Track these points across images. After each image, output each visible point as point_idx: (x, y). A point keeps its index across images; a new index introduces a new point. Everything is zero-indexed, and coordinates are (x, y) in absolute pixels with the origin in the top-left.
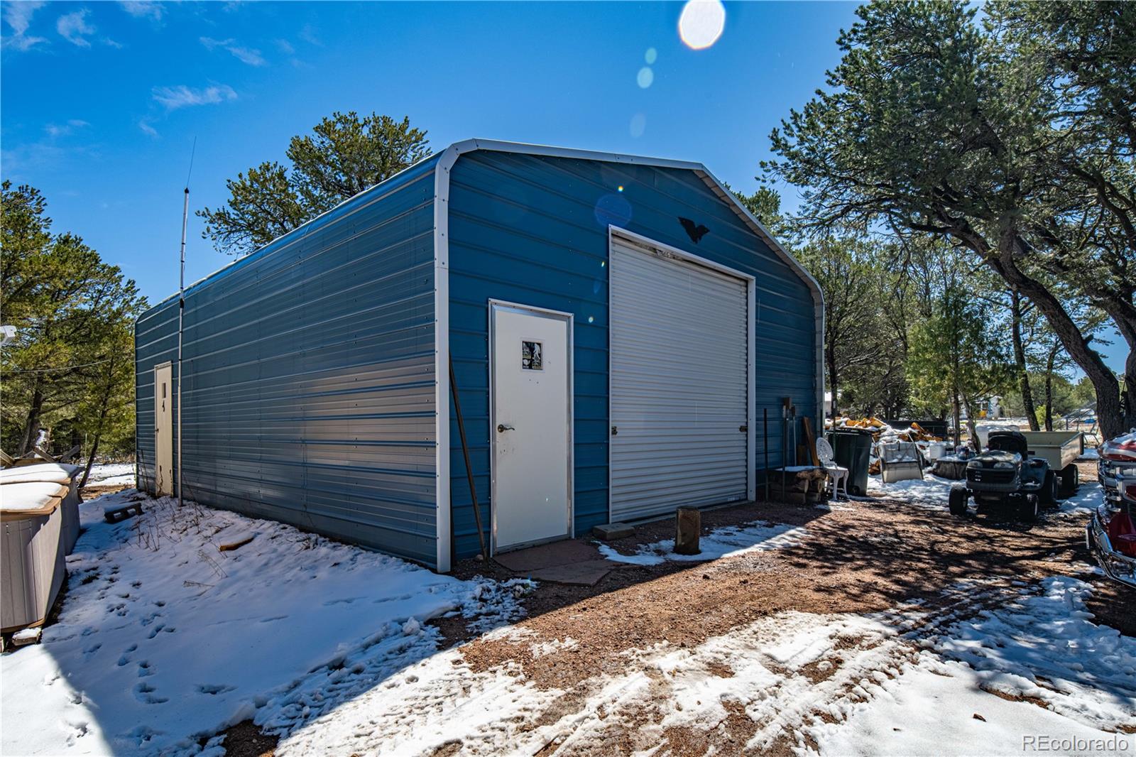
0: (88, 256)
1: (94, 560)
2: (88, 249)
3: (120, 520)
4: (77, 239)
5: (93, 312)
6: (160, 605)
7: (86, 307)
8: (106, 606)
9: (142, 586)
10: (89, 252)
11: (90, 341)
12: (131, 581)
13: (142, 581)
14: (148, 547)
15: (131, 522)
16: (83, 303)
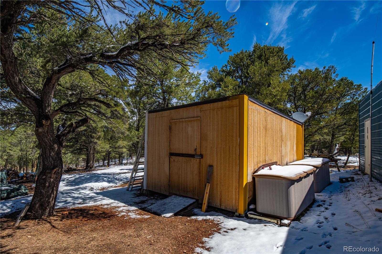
0: (350, 83)
1: (327, 197)
2: (349, 80)
3: (345, 182)
4: (346, 78)
5: (351, 103)
6: (335, 229)
7: (349, 101)
8: (316, 220)
9: (335, 216)
10: (350, 81)
11: (350, 113)
12: (332, 212)
13: (336, 214)
14: (346, 198)
15: (348, 184)
16: (347, 100)
